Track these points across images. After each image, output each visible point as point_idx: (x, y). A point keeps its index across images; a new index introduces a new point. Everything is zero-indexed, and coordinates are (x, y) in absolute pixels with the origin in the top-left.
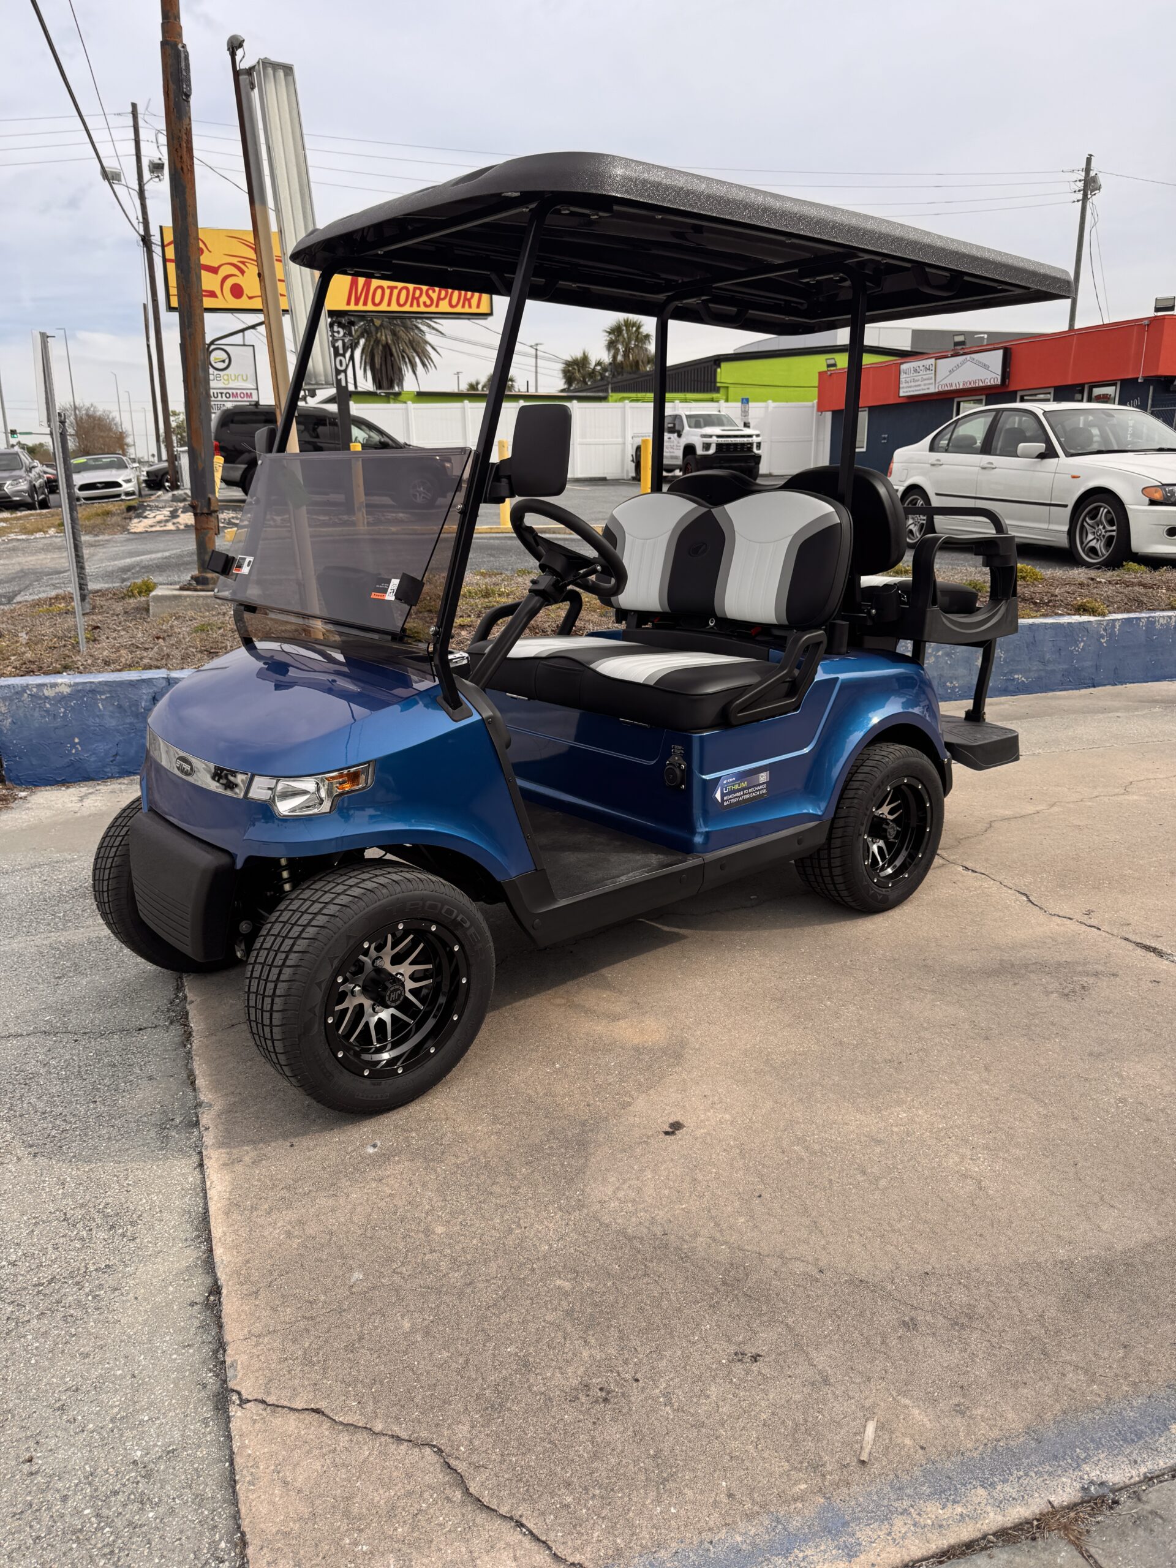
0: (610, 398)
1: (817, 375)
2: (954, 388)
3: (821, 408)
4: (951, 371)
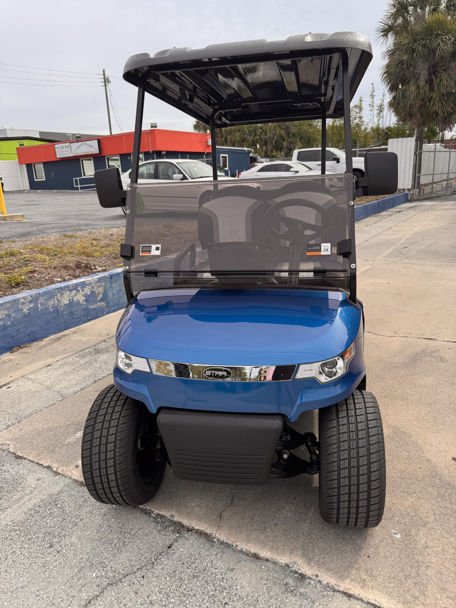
1: (16, 149)
2: (80, 154)
3: (20, 162)
4: (77, 148)
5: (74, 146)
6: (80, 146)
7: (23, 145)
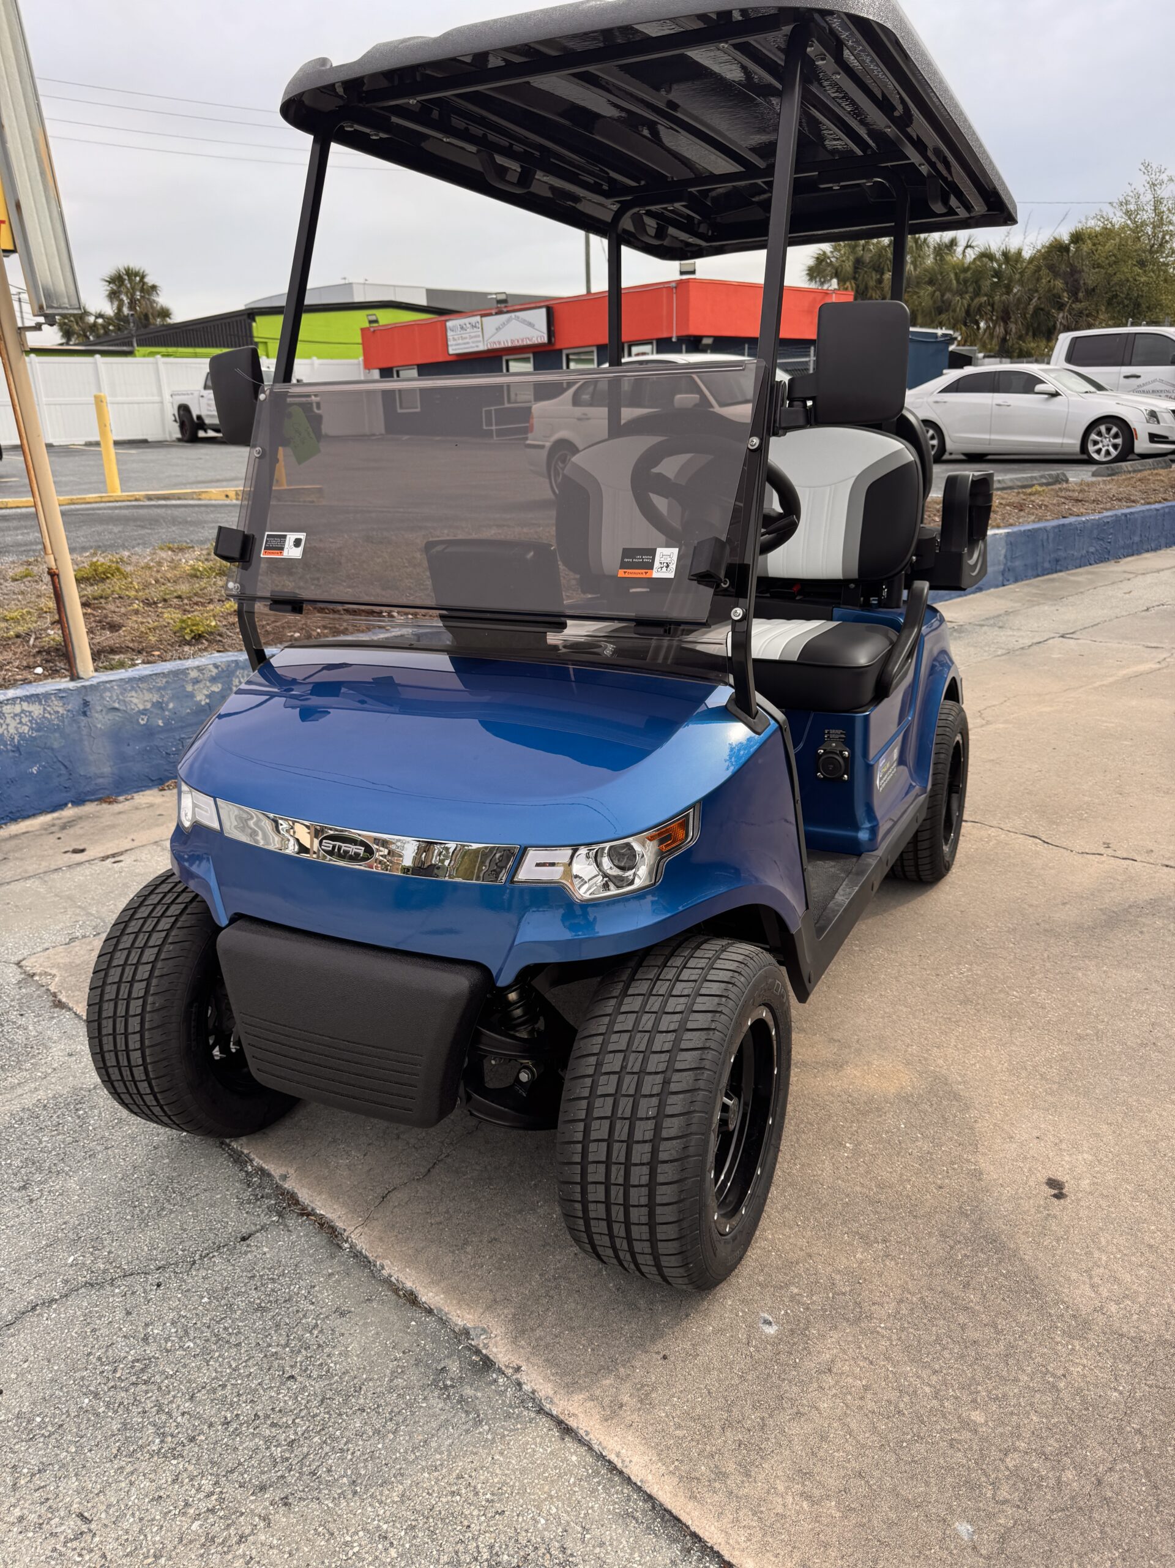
0: (137, 353)
1: (359, 332)
2: (502, 346)
3: (367, 364)
4: (498, 329)
5: (492, 322)
6: (504, 324)
7: (376, 321)
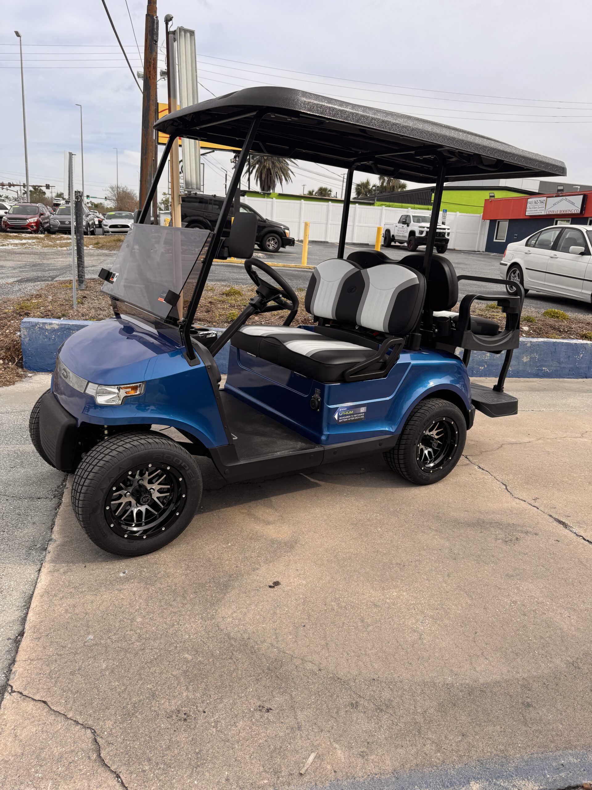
0: (375, 204)
1: (484, 201)
2: (555, 213)
3: (484, 218)
4: (554, 204)
5: (552, 201)
6: (558, 202)
7: (494, 196)
